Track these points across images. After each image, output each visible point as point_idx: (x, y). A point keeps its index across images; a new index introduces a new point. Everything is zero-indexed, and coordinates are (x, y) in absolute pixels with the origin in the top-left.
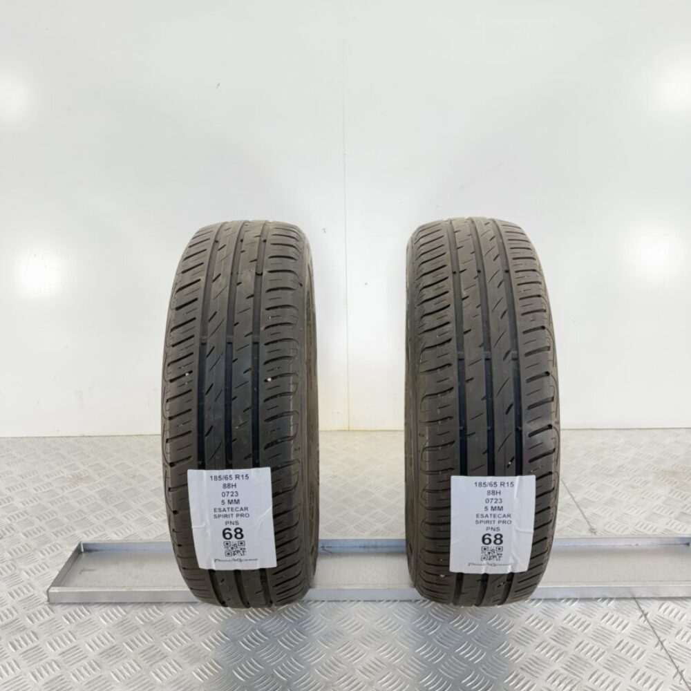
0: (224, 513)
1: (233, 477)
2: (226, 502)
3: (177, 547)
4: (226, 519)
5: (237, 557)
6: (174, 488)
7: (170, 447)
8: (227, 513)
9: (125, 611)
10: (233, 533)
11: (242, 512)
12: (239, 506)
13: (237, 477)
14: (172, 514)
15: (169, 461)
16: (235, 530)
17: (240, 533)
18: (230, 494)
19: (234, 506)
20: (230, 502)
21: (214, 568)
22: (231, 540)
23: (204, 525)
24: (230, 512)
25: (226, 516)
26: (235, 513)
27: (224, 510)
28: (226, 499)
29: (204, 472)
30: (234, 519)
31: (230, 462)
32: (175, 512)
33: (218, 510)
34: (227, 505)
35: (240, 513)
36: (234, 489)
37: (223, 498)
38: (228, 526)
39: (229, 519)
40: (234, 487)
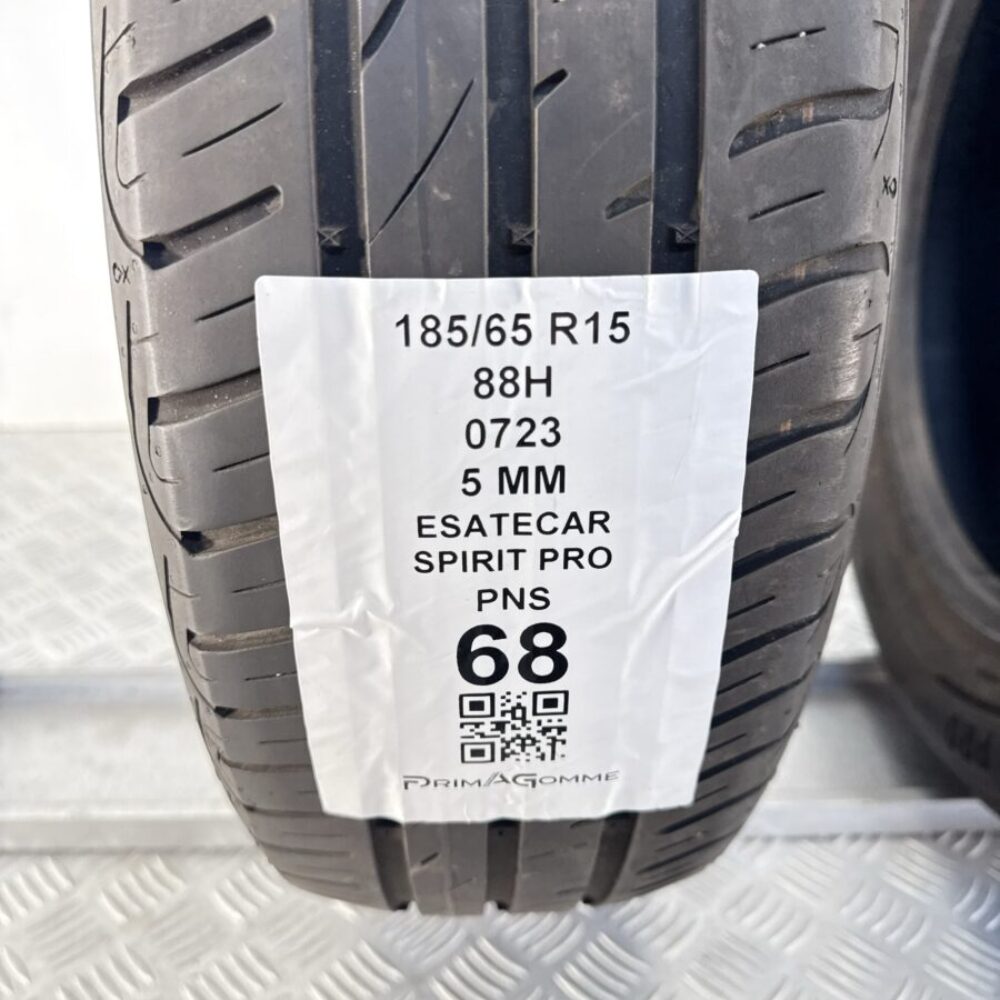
0: (475, 542)
1: (539, 325)
2: (489, 478)
3: (212, 720)
4: (483, 578)
6: (172, 397)
8: (491, 543)
10: (514, 652)
11: (573, 538)
12: (562, 504)
13: (562, 326)
14: (178, 552)
15: (139, 233)
16: (527, 638)
17: (550, 651)
18: (513, 433)
19: (531, 502)
20: (511, 481)
21: (396, 812)
22: (497, 688)
23: (357, 606)
24: (510, 540)
25: (482, 559)
26: (533, 544)
27: (476, 525)
28: (488, 462)
29: (360, 289)
30: (527, 576)
31: (518, 234)
32: (193, 541)
33: (439, 527)
34: (490, 501)
35: (559, 542)
36: (537, 405)
37: (474, 458)
38: (493, 615)
39: (497, 580)
40: (538, 389)
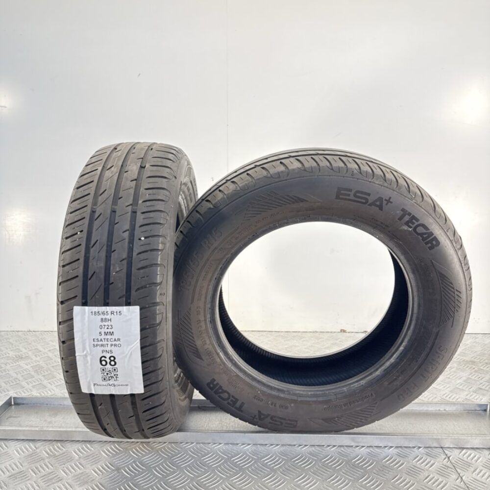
0: (101, 343)
1: (109, 313)
2: (103, 333)
3: (65, 373)
4: (102, 348)
5: (111, 382)
6: (63, 322)
7: (62, 288)
8: (104, 343)
9: (35, 447)
10: (108, 361)
11: (115, 342)
12: (113, 337)
13: (112, 313)
14: (61, 344)
15: (60, 300)
16: (110, 358)
17: (114, 361)
18: (106, 327)
19: (109, 337)
20: (106, 334)
21: (93, 392)
22: (106, 367)
23: (85, 353)
24: (106, 343)
25: (102, 345)
26: (110, 343)
27: (101, 340)
28: (103, 331)
29: (87, 308)
30: (109, 348)
31: (107, 301)
32: (63, 342)
33: (96, 340)
34: (103, 337)
35: (113, 343)
36: (109, 323)
37: (100, 330)
38: (104, 354)
39: (105, 349)
40: (109, 321)
